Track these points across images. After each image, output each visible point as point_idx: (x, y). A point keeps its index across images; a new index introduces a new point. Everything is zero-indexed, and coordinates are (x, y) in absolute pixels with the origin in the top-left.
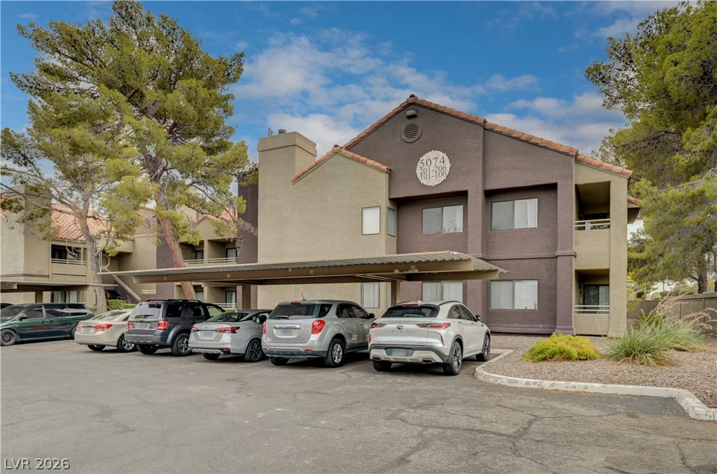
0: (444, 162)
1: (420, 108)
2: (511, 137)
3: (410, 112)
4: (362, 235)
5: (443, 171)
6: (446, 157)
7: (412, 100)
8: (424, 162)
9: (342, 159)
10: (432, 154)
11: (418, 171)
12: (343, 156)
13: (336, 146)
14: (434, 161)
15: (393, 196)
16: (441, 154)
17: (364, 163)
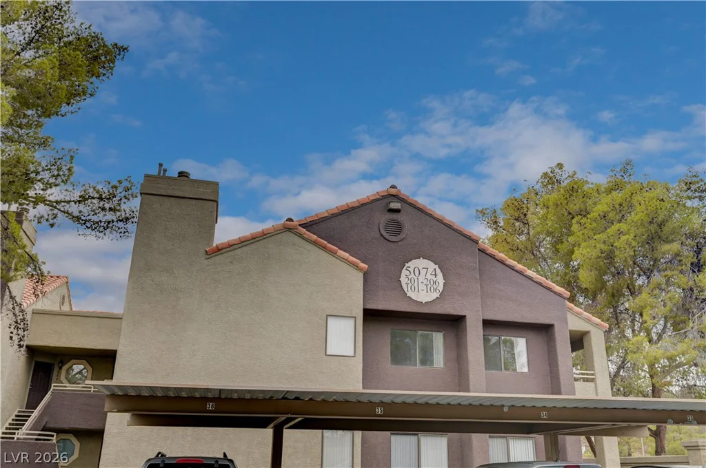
0: (436, 275)
1: (404, 204)
2: (504, 264)
3: (395, 205)
4: (326, 354)
5: (435, 287)
6: (438, 271)
7: (393, 191)
8: (412, 270)
9: (296, 239)
10: (421, 263)
11: (403, 280)
12: (301, 236)
13: (290, 220)
14: (423, 272)
15: (369, 306)
16: (432, 266)
17: (333, 253)
